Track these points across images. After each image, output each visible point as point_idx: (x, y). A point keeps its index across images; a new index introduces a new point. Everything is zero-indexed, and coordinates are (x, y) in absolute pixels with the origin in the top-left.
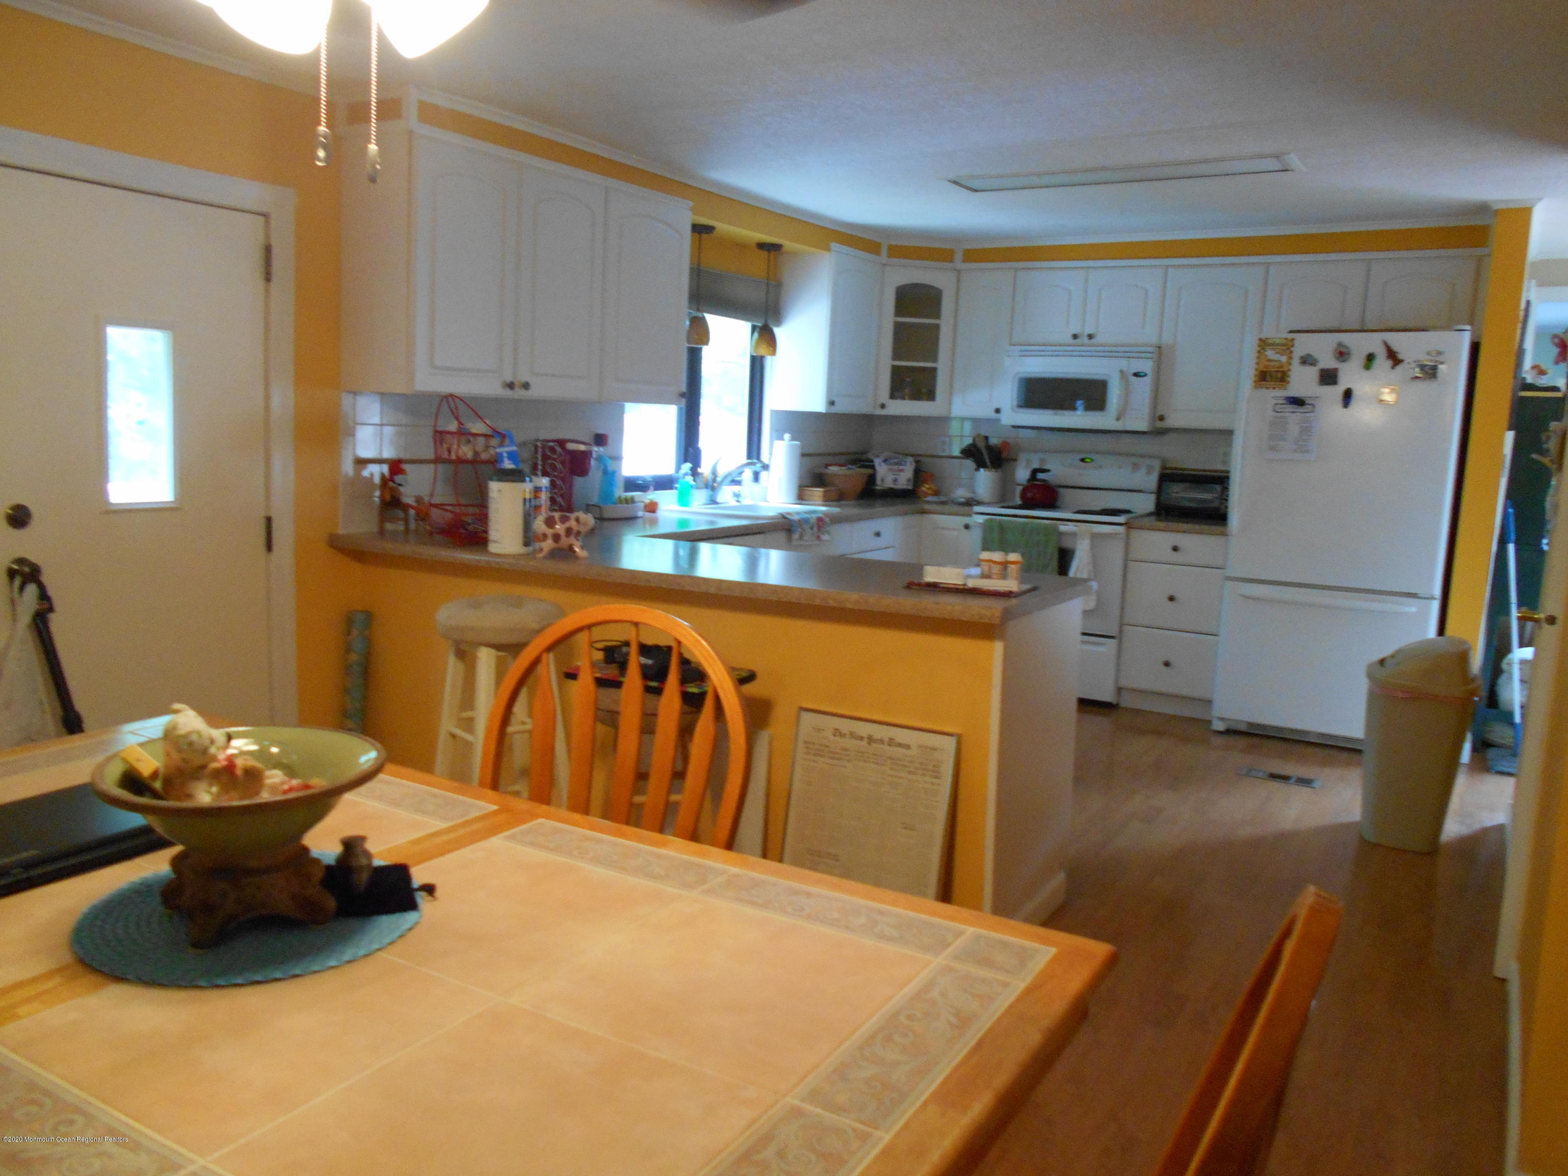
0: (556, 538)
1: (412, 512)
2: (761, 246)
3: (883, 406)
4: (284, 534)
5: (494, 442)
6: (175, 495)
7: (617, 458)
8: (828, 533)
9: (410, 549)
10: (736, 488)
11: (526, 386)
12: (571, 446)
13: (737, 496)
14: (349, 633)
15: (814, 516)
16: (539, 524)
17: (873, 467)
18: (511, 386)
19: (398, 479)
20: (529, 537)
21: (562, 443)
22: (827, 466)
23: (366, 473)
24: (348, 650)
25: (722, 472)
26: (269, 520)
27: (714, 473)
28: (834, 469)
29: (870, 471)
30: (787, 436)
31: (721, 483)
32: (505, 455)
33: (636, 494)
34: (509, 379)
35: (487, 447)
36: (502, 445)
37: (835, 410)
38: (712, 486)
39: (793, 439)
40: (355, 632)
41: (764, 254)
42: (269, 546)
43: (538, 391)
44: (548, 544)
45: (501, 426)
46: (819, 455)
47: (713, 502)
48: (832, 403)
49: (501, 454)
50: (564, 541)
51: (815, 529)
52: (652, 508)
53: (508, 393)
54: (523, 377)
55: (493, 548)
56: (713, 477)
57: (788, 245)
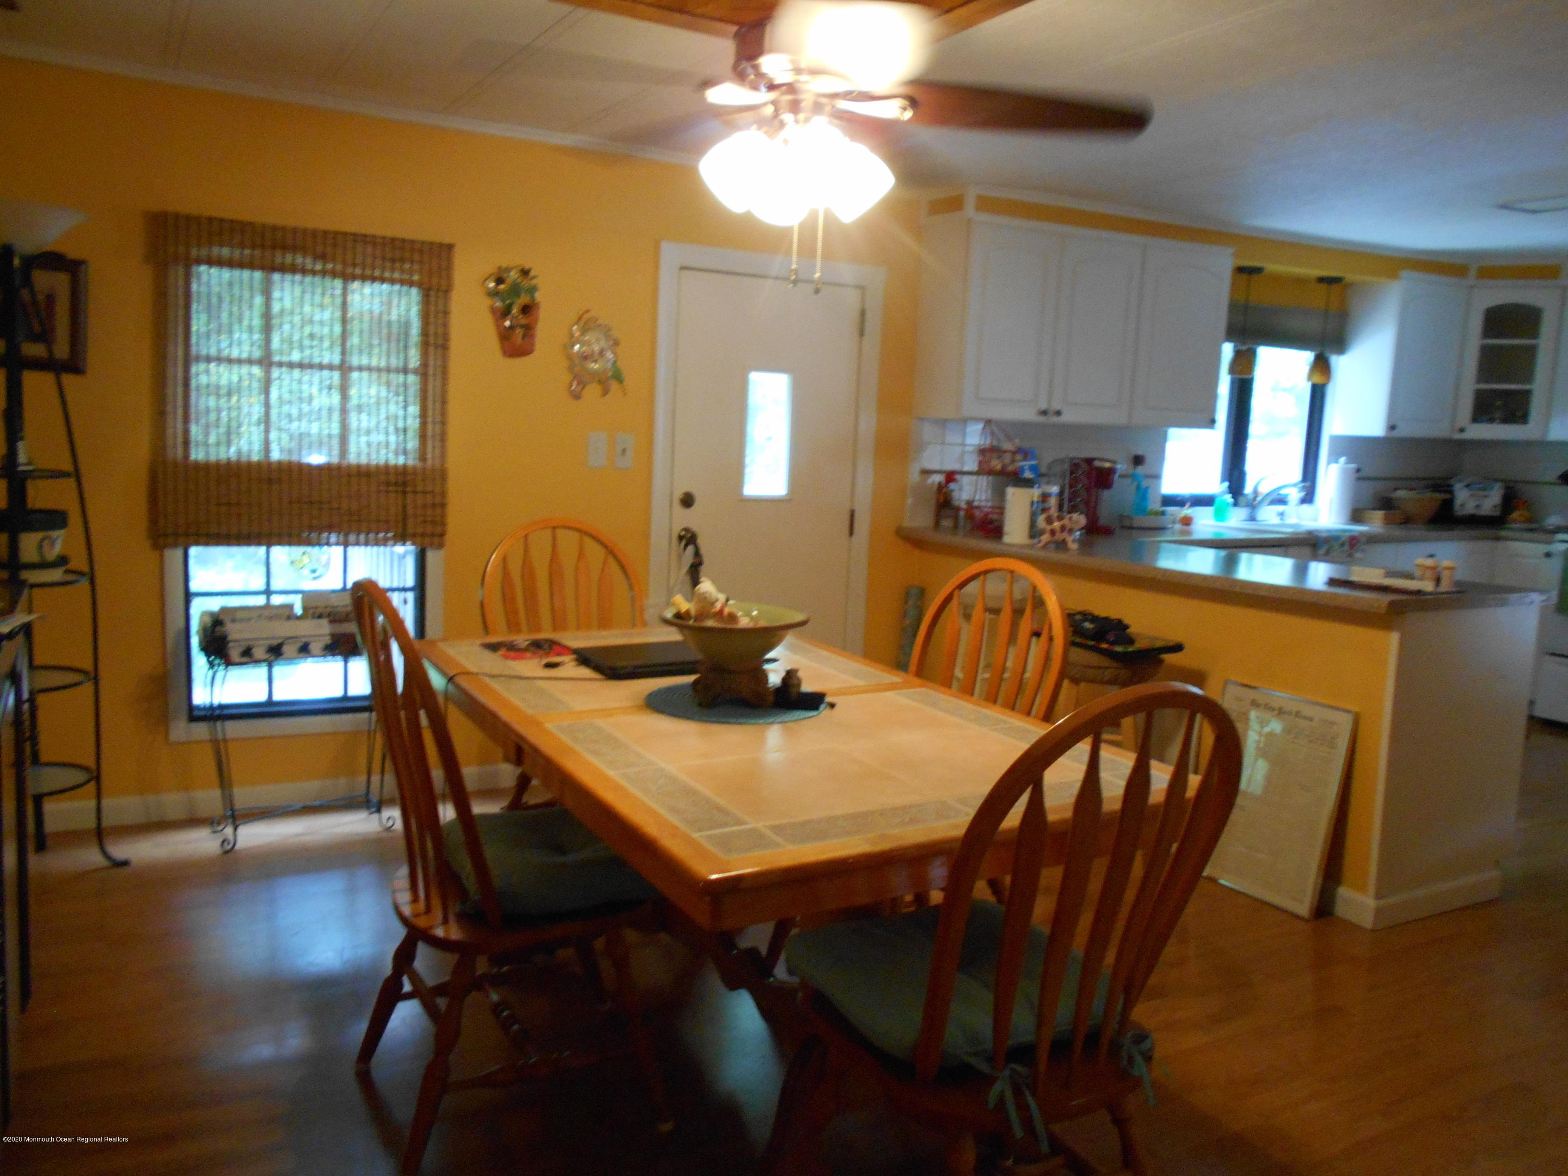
0: (1053, 532)
1: (962, 513)
2: (1321, 280)
3: (1462, 430)
4: (863, 525)
5: (1019, 457)
6: (788, 490)
7: (1157, 477)
8: (1363, 551)
9: (959, 540)
10: (1280, 508)
11: (1058, 413)
12: (1097, 464)
13: (1282, 514)
14: (906, 602)
15: (1348, 534)
16: (1041, 521)
17: (1451, 492)
18: (1044, 413)
19: (952, 486)
20: (1034, 532)
21: (1089, 461)
22: (1396, 489)
23: (930, 481)
24: (904, 615)
25: (1264, 489)
26: (852, 514)
27: (1256, 493)
28: (1401, 494)
29: (1447, 496)
30: (1343, 460)
31: (1260, 502)
32: (1026, 467)
33: (1171, 509)
34: (1044, 406)
35: (1013, 461)
36: (1025, 459)
37: (1396, 434)
38: (1253, 505)
39: (1348, 462)
40: (910, 603)
41: (1324, 287)
42: (851, 533)
43: (1069, 417)
44: (1045, 538)
45: (1026, 445)
46: (1384, 479)
47: (1252, 519)
48: (1392, 428)
49: (1022, 467)
50: (1059, 536)
51: (1346, 547)
52: (1187, 521)
53: (1042, 419)
54: (1056, 406)
55: (1007, 539)
56: (1254, 496)
57: (1350, 277)
